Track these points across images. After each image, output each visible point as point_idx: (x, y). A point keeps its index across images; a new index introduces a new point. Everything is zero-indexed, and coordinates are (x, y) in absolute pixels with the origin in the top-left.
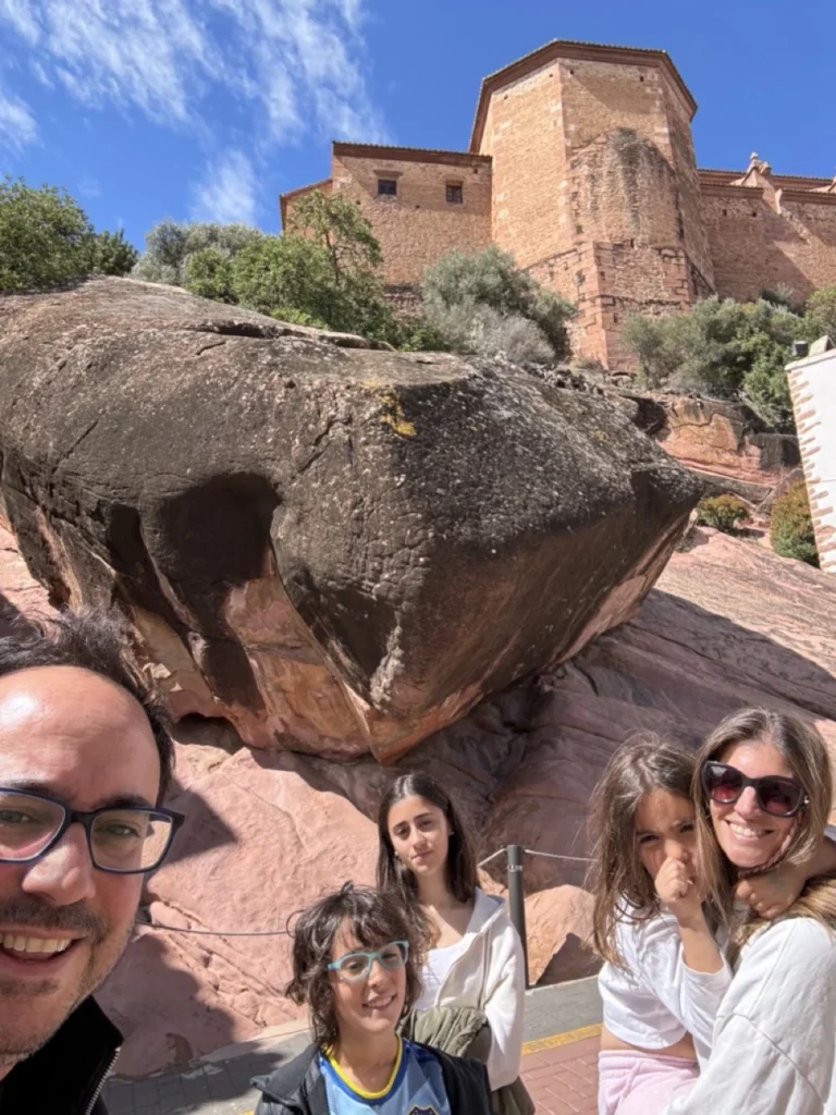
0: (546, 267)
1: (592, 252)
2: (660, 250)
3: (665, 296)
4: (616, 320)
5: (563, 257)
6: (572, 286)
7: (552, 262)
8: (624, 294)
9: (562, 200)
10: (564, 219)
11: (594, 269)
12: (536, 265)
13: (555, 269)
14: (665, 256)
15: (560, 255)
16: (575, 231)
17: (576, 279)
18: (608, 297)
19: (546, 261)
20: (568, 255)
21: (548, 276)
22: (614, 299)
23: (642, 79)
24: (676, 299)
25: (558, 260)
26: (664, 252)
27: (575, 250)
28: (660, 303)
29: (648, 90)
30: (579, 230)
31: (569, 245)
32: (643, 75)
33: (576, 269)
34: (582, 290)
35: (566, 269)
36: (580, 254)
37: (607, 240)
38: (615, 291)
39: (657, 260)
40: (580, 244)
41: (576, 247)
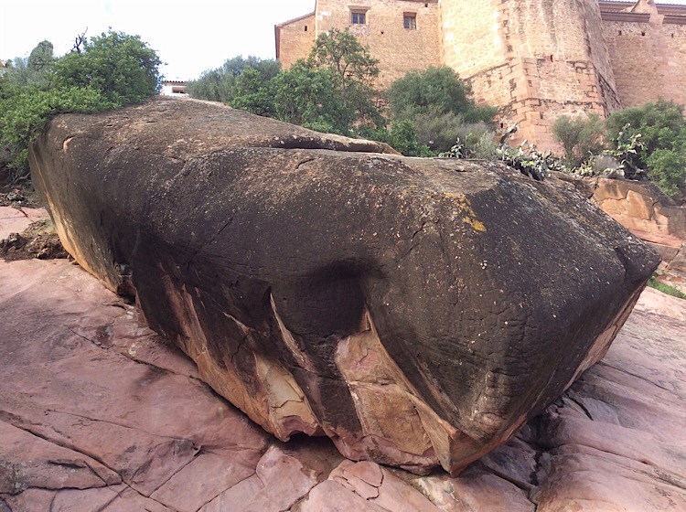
0: (484, 76)
1: (521, 65)
2: (574, 63)
3: (580, 98)
4: (542, 117)
5: (498, 69)
6: (506, 91)
7: (489, 73)
8: (546, 96)
9: (495, 26)
10: (497, 40)
11: (523, 78)
12: (477, 75)
13: (492, 79)
14: (577, 68)
15: (495, 68)
16: (506, 50)
17: (509, 86)
18: (535, 99)
19: (484, 72)
20: (501, 68)
21: (487, 83)
22: (540, 100)
24: (588, 100)
25: (494, 71)
26: (577, 65)
27: (507, 64)
28: (576, 103)
30: (510, 49)
31: (501, 60)
33: (509, 78)
34: (514, 93)
35: (501, 78)
36: (511, 67)
37: (532, 56)
38: (540, 95)
39: (572, 71)
40: (511, 59)
41: (508, 61)
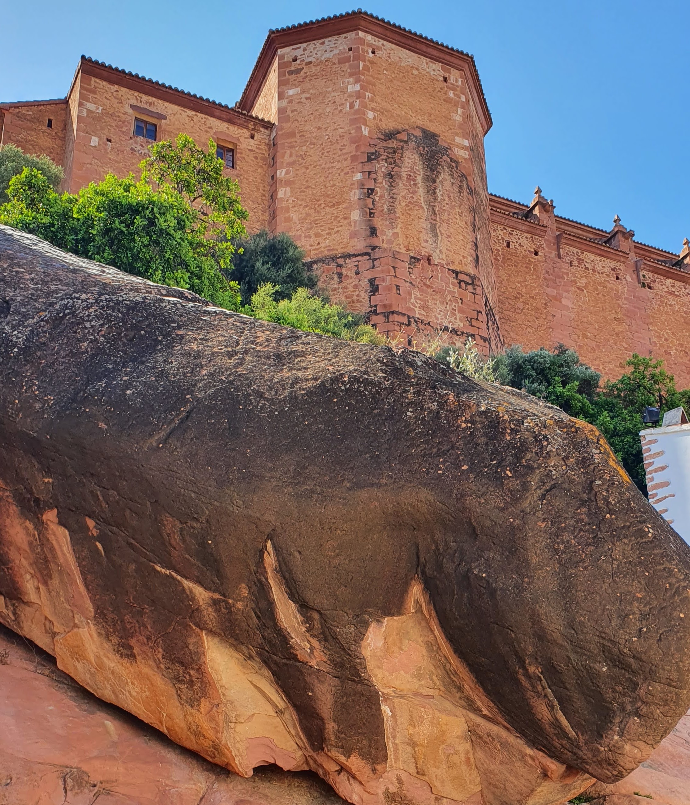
0: (333, 265)
2: (457, 273)
3: (460, 325)
5: (354, 259)
6: (363, 294)
7: (341, 261)
8: (418, 313)
9: (355, 195)
10: (356, 215)
12: (322, 260)
13: (344, 271)
14: (461, 281)
15: (350, 256)
16: (368, 232)
17: (368, 288)
18: (404, 315)
19: (333, 258)
20: (359, 258)
21: (336, 277)
22: (409, 317)
23: (445, 80)
24: (471, 331)
25: (348, 261)
26: (460, 277)
27: (367, 254)
28: (455, 331)
29: (451, 94)
30: (373, 232)
31: (359, 245)
32: (447, 75)
33: (369, 275)
34: (376, 299)
35: (357, 273)
36: (374, 260)
37: (403, 251)
38: (409, 309)
39: (453, 284)
40: (374, 248)
41: (369, 250)
